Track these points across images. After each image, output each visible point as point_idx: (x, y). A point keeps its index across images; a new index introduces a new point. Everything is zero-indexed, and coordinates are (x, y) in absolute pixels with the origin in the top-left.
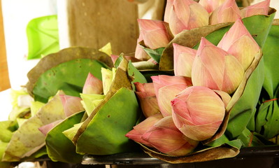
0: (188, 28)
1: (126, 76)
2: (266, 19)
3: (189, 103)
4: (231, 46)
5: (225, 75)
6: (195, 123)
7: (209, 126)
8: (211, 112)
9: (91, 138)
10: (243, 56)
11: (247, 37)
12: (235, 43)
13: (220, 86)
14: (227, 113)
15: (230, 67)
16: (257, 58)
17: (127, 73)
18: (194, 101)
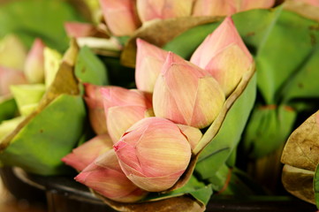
0: (162, 17)
1: (71, 76)
2: (269, 14)
3: (140, 148)
4: (213, 59)
5: (195, 107)
6: (146, 174)
7: (165, 179)
8: (170, 162)
9: (16, 156)
10: (226, 74)
11: (236, 47)
12: (218, 55)
13: (189, 120)
14: (193, 157)
15: (205, 96)
16: (245, 78)
17: (73, 68)
18: (147, 145)
